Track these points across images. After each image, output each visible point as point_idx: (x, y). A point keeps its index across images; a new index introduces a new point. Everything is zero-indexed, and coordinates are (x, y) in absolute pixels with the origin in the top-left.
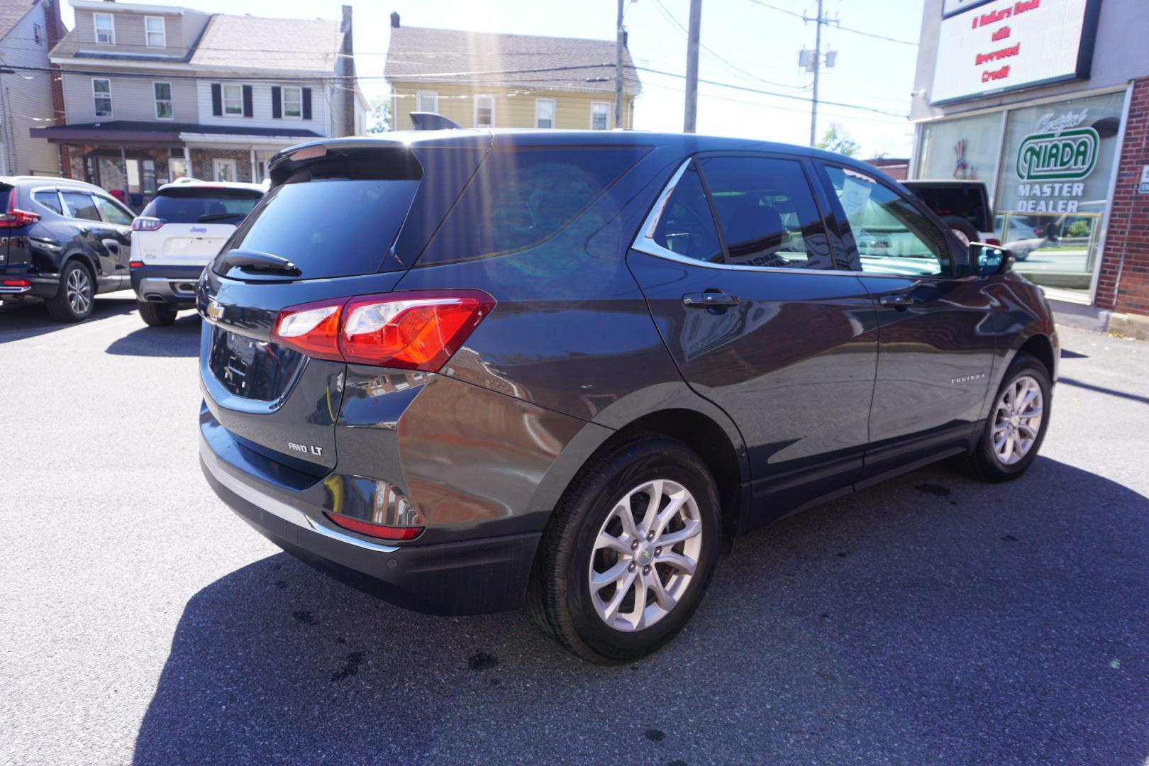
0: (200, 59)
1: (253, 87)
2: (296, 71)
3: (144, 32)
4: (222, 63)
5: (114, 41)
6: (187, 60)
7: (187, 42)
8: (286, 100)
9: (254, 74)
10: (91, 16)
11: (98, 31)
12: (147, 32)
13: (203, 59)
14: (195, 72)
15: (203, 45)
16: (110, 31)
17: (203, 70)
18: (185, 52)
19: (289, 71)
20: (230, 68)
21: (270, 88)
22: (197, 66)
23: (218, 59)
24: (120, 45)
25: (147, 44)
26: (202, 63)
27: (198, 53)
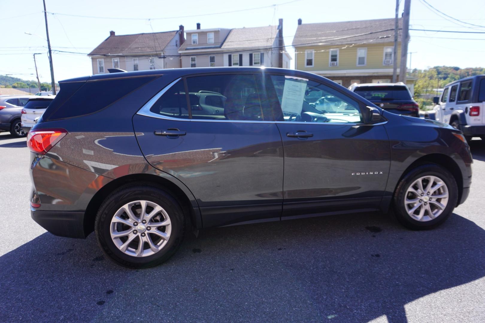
0: (225, 46)
1: (243, 54)
2: (258, 47)
3: (207, 38)
4: (232, 47)
5: (198, 43)
6: (220, 47)
7: (221, 40)
8: (254, 58)
9: (243, 49)
10: (191, 35)
11: (193, 40)
12: (208, 38)
13: (227, 46)
14: (223, 51)
15: (227, 41)
16: (197, 40)
17: (225, 50)
18: (220, 44)
19: (256, 47)
20: (235, 48)
21: (249, 54)
22: (223, 49)
23: (231, 45)
24: (199, 44)
25: (208, 43)
26: (225, 47)
27: (225, 44)
